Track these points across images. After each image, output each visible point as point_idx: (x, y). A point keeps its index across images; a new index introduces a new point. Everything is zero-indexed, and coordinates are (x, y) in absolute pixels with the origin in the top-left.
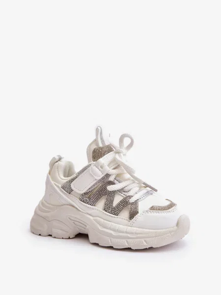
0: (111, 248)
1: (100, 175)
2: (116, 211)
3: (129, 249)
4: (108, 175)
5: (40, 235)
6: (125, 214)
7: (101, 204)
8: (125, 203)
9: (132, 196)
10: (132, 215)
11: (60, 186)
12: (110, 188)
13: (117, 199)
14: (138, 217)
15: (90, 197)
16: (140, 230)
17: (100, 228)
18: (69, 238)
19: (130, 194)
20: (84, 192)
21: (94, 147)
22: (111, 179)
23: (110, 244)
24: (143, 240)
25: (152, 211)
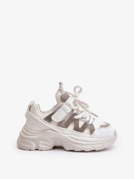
0: (83, 151)
2: (82, 130)
3: (94, 151)
4: (73, 110)
5: (30, 150)
6: (87, 131)
8: (85, 125)
9: (89, 121)
10: (92, 131)
11: (43, 119)
12: (76, 117)
14: (95, 132)
15: (64, 124)
16: (98, 139)
17: (74, 141)
18: (50, 150)
19: (87, 119)
20: (60, 121)
22: (75, 112)
23: (83, 150)
24: (101, 144)
25: (101, 128)
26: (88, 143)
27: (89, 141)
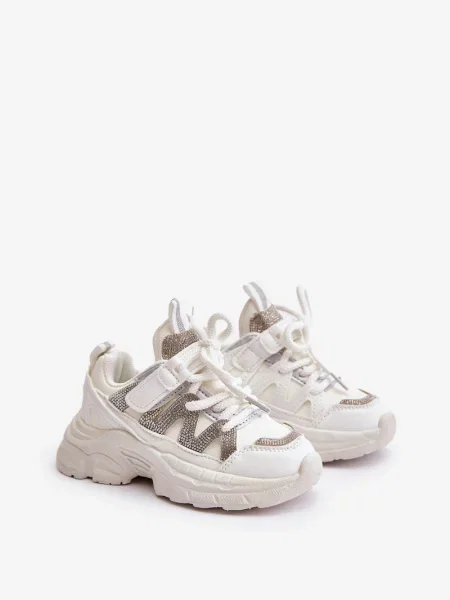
1: (173, 383)
2: (199, 445)
3: (219, 510)
4: (187, 384)
5: (72, 476)
6: (214, 450)
7: (175, 431)
8: (214, 432)
9: (227, 421)
10: (227, 452)
11: (107, 397)
12: (191, 406)
13: (202, 425)
14: (235, 457)
15: (157, 419)
16: (237, 479)
17: (173, 472)
18: (121, 484)
19: (223, 416)
20: (147, 410)
21: (165, 334)
22: (193, 390)
23: (188, 500)
24: (242, 495)
25: (258, 446)
26: (205, 484)
27: (210, 481)
